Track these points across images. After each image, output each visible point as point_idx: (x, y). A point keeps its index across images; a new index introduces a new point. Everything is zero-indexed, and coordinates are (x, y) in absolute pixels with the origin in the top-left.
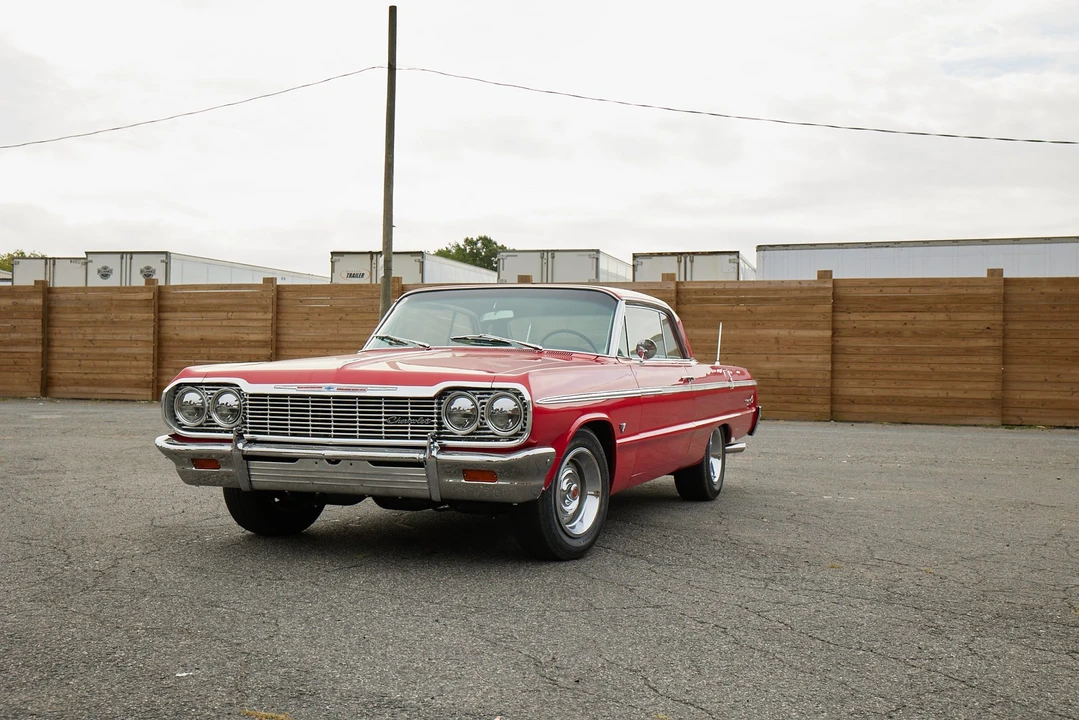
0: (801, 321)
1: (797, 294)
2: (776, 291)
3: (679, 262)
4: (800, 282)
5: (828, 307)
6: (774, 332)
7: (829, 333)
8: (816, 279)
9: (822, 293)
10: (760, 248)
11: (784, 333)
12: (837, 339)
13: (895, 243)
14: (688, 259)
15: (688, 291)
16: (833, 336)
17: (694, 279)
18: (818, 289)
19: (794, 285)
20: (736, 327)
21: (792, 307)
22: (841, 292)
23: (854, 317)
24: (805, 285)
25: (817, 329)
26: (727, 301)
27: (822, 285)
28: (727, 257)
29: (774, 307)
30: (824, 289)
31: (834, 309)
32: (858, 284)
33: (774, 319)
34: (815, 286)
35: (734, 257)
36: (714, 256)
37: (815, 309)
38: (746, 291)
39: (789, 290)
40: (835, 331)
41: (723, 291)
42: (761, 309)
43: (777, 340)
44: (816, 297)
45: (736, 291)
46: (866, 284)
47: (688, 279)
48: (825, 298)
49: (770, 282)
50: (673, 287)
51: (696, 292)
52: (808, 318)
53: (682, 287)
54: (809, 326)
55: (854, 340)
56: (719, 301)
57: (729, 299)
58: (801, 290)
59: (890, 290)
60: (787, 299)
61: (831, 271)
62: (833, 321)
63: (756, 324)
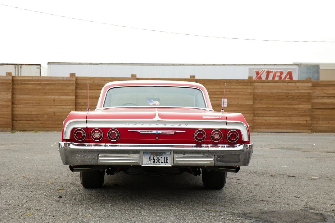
0: (63, 93)
1: (62, 82)
2: (53, 81)
3: (15, 67)
4: (63, 78)
5: (74, 87)
6: (53, 97)
7: (74, 97)
8: (69, 76)
9: (71, 82)
10: (49, 63)
11: (57, 97)
12: (77, 99)
13: (100, 63)
14: (19, 66)
15: (18, 80)
16: (76, 98)
17: (22, 75)
18: (70, 80)
19: (61, 79)
20: (37, 95)
21: (60, 87)
22: (79, 82)
23: (84, 91)
24: (65, 79)
25: (69, 96)
26: (34, 84)
27: (71, 79)
28: (36, 66)
29: (53, 87)
30: (72, 80)
31: (76, 88)
32: (85, 79)
33: (53, 91)
34: (69, 79)
35: (39, 66)
36: (30, 66)
37: (69, 88)
38: (41, 80)
39: (58, 80)
40: (76, 97)
41: (32, 80)
42: (48, 87)
43: (54, 100)
44: (70, 84)
45: (38, 80)
46: (88, 79)
47: (19, 75)
48: (72, 84)
49: (51, 77)
50: (11, 78)
51: (21, 80)
52: (66, 91)
53: (15, 78)
54: (67, 94)
55: (83, 100)
56: (31, 84)
57: (35, 83)
58: (63, 80)
59: (97, 81)
60: (58, 84)
61: (75, 74)
62: (76, 93)
63: (45, 94)
